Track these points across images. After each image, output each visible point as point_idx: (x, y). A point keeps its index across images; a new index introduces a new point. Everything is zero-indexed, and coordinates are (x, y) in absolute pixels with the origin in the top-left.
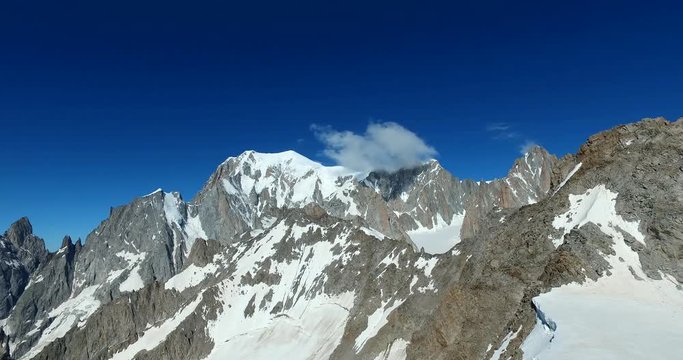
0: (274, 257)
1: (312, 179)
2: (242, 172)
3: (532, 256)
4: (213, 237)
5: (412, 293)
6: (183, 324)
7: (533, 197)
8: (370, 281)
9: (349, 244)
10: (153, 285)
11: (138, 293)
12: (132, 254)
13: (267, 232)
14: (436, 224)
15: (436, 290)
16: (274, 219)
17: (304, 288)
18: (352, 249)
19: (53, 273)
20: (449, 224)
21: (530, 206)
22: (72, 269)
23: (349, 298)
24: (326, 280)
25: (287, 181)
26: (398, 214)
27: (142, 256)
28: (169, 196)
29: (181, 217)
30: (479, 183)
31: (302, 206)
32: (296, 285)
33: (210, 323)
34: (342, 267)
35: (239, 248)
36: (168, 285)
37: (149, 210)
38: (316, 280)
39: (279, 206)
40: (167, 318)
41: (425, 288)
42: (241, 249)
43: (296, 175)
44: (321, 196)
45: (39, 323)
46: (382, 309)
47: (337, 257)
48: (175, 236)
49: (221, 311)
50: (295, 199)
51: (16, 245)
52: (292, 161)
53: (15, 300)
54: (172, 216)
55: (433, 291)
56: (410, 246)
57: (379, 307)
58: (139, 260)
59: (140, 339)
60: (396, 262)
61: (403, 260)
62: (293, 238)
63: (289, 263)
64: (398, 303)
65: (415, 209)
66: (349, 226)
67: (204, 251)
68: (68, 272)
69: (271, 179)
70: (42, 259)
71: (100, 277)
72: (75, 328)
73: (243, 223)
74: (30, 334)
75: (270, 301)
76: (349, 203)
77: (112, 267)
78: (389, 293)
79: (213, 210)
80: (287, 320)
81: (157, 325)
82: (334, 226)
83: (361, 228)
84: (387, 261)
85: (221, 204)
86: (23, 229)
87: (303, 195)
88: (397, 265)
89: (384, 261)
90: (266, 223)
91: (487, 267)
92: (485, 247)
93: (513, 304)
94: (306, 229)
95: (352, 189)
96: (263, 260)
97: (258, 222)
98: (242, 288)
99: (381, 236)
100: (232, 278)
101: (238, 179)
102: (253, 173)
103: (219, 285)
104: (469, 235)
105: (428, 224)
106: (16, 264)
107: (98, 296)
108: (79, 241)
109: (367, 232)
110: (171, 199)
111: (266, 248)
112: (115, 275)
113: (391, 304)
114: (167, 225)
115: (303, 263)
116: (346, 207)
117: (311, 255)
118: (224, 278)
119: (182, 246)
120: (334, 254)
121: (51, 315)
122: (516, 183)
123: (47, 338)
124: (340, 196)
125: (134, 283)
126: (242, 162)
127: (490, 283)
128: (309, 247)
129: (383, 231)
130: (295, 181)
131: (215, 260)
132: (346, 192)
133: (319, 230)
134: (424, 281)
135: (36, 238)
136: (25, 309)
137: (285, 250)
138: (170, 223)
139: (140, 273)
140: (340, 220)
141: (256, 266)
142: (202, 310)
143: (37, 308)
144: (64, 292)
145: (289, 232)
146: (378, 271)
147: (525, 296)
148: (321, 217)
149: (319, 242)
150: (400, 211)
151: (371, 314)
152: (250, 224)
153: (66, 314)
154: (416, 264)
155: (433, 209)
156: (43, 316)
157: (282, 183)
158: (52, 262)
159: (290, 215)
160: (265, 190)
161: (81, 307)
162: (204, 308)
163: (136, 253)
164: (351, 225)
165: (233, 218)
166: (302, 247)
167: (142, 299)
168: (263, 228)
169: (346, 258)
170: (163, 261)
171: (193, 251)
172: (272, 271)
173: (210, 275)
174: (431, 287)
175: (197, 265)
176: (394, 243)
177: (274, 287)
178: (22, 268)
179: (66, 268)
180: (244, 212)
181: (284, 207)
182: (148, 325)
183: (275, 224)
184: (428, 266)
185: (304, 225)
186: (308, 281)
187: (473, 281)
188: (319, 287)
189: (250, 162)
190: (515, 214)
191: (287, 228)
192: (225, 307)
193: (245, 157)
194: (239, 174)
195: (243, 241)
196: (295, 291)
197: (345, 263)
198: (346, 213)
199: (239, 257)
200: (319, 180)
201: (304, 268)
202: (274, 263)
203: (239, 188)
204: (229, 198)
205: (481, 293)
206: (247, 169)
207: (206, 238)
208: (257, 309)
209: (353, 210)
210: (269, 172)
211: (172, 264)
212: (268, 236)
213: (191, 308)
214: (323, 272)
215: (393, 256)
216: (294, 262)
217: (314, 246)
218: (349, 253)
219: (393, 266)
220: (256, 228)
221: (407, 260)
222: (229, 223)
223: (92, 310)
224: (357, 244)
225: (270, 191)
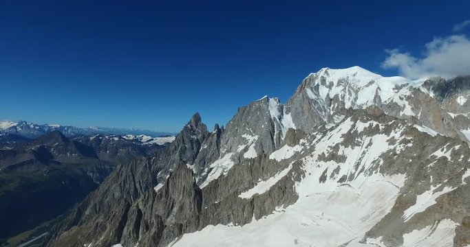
0: (342, 144)
1: (373, 87)
2: (320, 84)
4: (300, 128)
5: (464, 183)
6: (280, 181)
8: (422, 167)
9: (403, 137)
10: (263, 156)
11: (254, 159)
12: (251, 136)
13: (338, 125)
16: (343, 117)
17: (363, 168)
18: (405, 142)
19: (211, 144)
22: (220, 142)
23: (400, 179)
24: (381, 163)
25: (353, 89)
26: (453, 115)
27: (256, 138)
28: (272, 100)
29: (279, 114)
31: (364, 108)
32: (358, 165)
33: (296, 183)
34: (395, 154)
35: (317, 136)
36: (272, 157)
37: (260, 109)
38: (374, 162)
39: (346, 107)
40: (271, 177)
42: (319, 137)
43: (360, 85)
44: (380, 100)
45: (206, 170)
46: (431, 191)
47: (392, 147)
48: (276, 126)
49: (304, 177)
50: (359, 102)
51: (195, 128)
52: (358, 74)
53: (196, 156)
54: (274, 113)
56: (465, 143)
57: (429, 189)
58: (254, 140)
59: (255, 187)
60: (448, 155)
61: (455, 154)
62: (356, 131)
63: (353, 149)
64: (447, 189)
66: (404, 123)
68: (218, 143)
69: (341, 88)
70: (206, 136)
71: (234, 148)
72: (222, 175)
73: (320, 119)
74: (203, 174)
75: (338, 173)
76: (404, 105)
77: (240, 143)
78: (439, 180)
79: (300, 110)
80: (350, 189)
81: (265, 180)
82: (390, 123)
83: (415, 126)
84: (439, 154)
85: (306, 106)
86: (197, 119)
87: (365, 99)
88: (449, 159)
89: (435, 154)
90: (337, 119)
94: (367, 125)
95: (408, 93)
96: (334, 145)
97: (331, 118)
98: (319, 163)
99: (433, 133)
100: (312, 156)
101: (317, 88)
102: (328, 83)
103: (303, 159)
106: (195, 138)
107: (233, 159)
108: (223, 127)
109: (420, 129)
110: (273, 102)
111: (336, 137)
112: (241, 148)
113: (441, 189)
114: (271, 119)
115: (364, 149)
117: (370, 144)
118: (306, 155)
119: (280, 133)
120: (389, 144)
121: (211, 166)
123: (210, 178)
124: (396, 100)
125: (251, 154)
126: (320, 76)
128: (369, 138)
129: (436, 129)
130: (359, 89)
131: (301, 143)
132: (403, 97)
133: (377, 126)
135: (203, 124)
136: (200, 161)
137: (350, 139)
139: (255, 147)
140: (396, 119)
141: (329, 149)
143: (204, 163)
144: (216, 155)
145: (353, 126)
146: (429, 161)
148: (381, 116)
149: (377, 135)
150: (455, 113)
151: (420, 194)
152: (325, 120)
153: (218, 167)
156: (208, 167)
157: (349, 91)
158: (210, 138)
159: (354, 114)
160: (337, 96)
161: (225, 164)
162: (293, 173)
163: (253, 136)
164: (406, 123)
165: (313, 115)
166: (364, 137)
167: (256, 164)
168: (334, 123)
169: (399, 148)
170: (269, 142)
171: (287, 136)
172: (340, 153)
173: (297, 152)
175: (290, 145)
176: (446, 139)
177: (341, 164)
178: (197, 139)
179: (217, 142)
180: (321, 111)
181: (351, 108)
182: (260, 180)
183: (344, 120)
185: (365, 122)
186: (367, 162)
188: (376, 168)
189: (325, 76)
192: (306, 174)
193: (322, 73)
194: (318, 85)
195: (320, 131)
196: (356, 169)
197: (398, 152)
198: (401, 113)
199: (317, 142)
200: (379, 88)
201: (364, 153)
202: (342, 148)
203: (317, 94)
204: (310, 101)
206: (323, 81)
207: (295, 128)
208: (328, 178)
209: (408, 111)
210: (340, 83)
211: (273, 143)
212: (339, 128)
213: (285, 172)
214: (380, 157)
215: (445, 150)
216: (357, 148)
217: (373, 138)
218: (402, 145)
219: (445, 158)
220: (329, 122)
221: (460, 155)
222: (310, 118)
223: (230, 167)
224: (410, 138)
225: (340, 97)
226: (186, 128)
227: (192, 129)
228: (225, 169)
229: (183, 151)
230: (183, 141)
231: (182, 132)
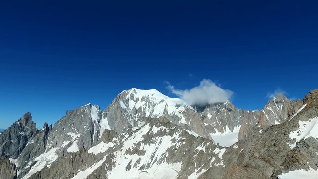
0: (142, 142)
1: (163, 104)
3: (277, 152)
4: (113, 129)
5: (211, 166)
6: (96, 170)
7: (278, 121)
8: (190, 157)
9: (180, 138)
10: (83, 150)
11: (76, 153)
12: (75, 134)
13: (140, 129)
14: (225, 131)
15: (224, 166)
16: (144, 123)
17: (156, 158)
18: (181, 141)
19: (38, 139)
20: (232, 131)
21: (276, 125)
22: (47, 138)
23: (179, 166)
24: (167, 155)
25: (151, 104)
26: (206, 125)
27: (79, 135)
28: (94, 107)
29: (99, 118)
30: (248, 111)
31: (158, 117)
32: (153, 156)
33: (109, 171)
34: (176, 149)
35: (126, 136)
36: (90, 151)
37: (84, 113)
38: (162, 155)
39: (146, 116)
40: (88, 167)
41: (218, 164)
42: (127, 136)
43: (156, 102)
44: (168, 113)
45: (30, 163)
46: (195, 173)
47: (174, 144)
48: (95, 127)
49: (115, 166)
50: (154, 113)
51: (24, 125)
52: (154, 94)
53: (21, 151)
54: (95, 117)
55: (222, 166)
56: (211, 141)
57: (194, 171)
58: (77, 137)
59: (75, 176)
60: (204, 149)
61: (207, 148)
62: (152, 133)
63: (149, 145)
64: (204, 171)
65: (214, 123)
66: (181, 129)
67: (109, 136)
68: (45, 139)
69: (144, 103)
70: (35, 132)
71: (59, 144)
72: (45, 167)
73: (128, 124)
74: (26, 167)
75: (139, 163)
76: (181, 117)
77: (65, 140)
78: (199, 165)
79: (114, 116)
80: (147, 174)
81: (83, 170)
82: (173, 128)
83: (187, 131)
84: (199, 148)
85: (119, 114)
86: (28, 117)
87: (158, 111)
88: (204, 151)
90: (140, 124)
91: (252, 156)
92: (251, 145)
93: (266, 177)
94: (159, 129)
95: (184, 110)
96: (137, 143)
97: (135, 123)
98: (126, 156)
99: (197, 135)
100: (121, 150)
101: (127, 101)
102: (135, 99)
103: (115, 153)
104: (242, 138)
105: (221, 131)
106: (24, 134)
107: (57, 153)
108: (51, 126)
109: (190, 132)
110: (95, 109)
111: (138, 137)
112: (66, 143)
113: (200, 171)
115: (157, 146)
116: (179, 119)
117: (161, 142)
118: (117, 150)
119: (98, 132)
120: (172, 142)
121: (36, 159)
122: (269, 113)
123: (33, 170)
124: (177, 113)
125: (74, 148)
126: (130, 94)
127: (254, 164)
128: (160, 138)
129: (198, 133)
130: (155, 104)
131: (113, 140)
132: (180, 111)
133: (165, 130)
134: (218, 160)
135: (33, 122)
136: (25, 155)
137: (148, 139)
138: (93, 120)
139: (77, 143)
140: (177, 126)
141: (133, 145)
142: (105, 165)
143: (29, 156)
144: (42, 149)
145: (150, 130)
146: (194, 153)
147: (273, 174)
148: (167, 123)
149: (165, 136)
150: (207, 123)
151: (190, 175)
152: (132, 124)
153: (42, 160)
154: (214, 151)
155: (224, 124)
156: (32, 160)
157: (148, 105)
158: (38, 134)
159: (151, 121)
160: (140, 108)
161: (49, 157)
162: (107, 164)
163: (76, 134)
165: (124, 121)
166: (157, 137)
167: (77, 156)
168: (138, 127)
169: (178, 145)
170: (89, 139)
171: (103, 135)
172: (141, 148)
173: (110, 148)
174: (221, 163)
175: (105, 142)
176: (203, 139)
177: (141, 156)
178: (25, 136)
179: (44, 138)
180: (129, 118)
181: (149, 117)
182: (79, 170)
183: (144, 125)
184: (220, 153)
185: (158, 127)
186: (159, 155)
187: (244, 163)
188: (164, 159)
189: (134, 93)
190: (268, 129)
191: (150, 127)
192: (116, 164)
193: (131, 91)
194: (128, 99)
195: (128, 132)
196: (152, 160)
197: (177, 148)
198: (180, 122)
199: (125, 140)
200: (167, 105)
201: (157, 148)
202: (142, 145)
203: (127, 106)
204: (122, 111)
205: (249, 169)
206: (132, 97)
207: (110, 129)
208: (132, 167)
209: (183, 121)
210: (143, 99)
211: (92, 140)
212: (140, 131)
213: (100, 163)
214: (166, 151)
215: (202, 146)
216: (152, 145)
217: (163, 138)
218: (180, 143)
219: (202, 151)
220: (135, 126)
221: (209, 149)
222: (121, 122)
223: (54, 159)
224: (184, 138)
225: (142, 108)
226: (15, 125)
227: (21, 126)
228: (49, 161)
229: (8, 146)
230: (10, 136)
231: (10, 128)
